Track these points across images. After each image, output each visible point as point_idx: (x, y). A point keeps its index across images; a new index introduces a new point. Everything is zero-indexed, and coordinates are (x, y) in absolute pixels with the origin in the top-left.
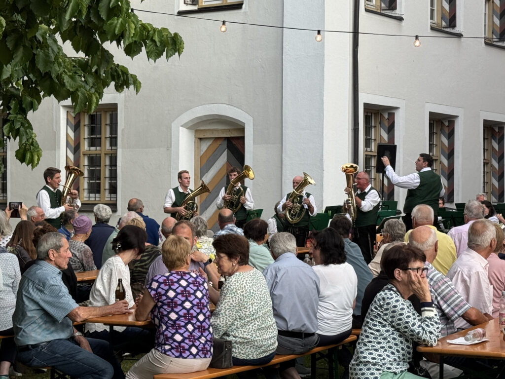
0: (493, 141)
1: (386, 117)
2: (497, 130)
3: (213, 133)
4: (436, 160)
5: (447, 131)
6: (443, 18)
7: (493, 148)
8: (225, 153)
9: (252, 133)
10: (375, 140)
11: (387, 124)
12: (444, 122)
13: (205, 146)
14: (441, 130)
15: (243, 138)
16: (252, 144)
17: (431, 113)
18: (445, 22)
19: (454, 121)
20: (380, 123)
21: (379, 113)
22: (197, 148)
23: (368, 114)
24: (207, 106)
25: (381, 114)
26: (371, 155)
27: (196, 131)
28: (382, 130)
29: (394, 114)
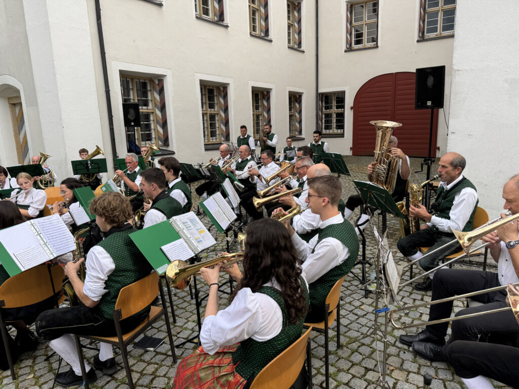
0: (264, 100)
1: (157, 82)
2: (266, 94)
5: (222, 94)
6: (215, 15)
9: (24, 97)
10: (151, 100)
11: (158, 88)
12: (220, 87)
13: (17, 110)
14: (219, 94)
16: (26, 106)
17: (201, 81)
18: (217, 17)
19: (227, 88)
20: (153, 88)
21: (151, 80)
22: (12, 112)
25: (153, 81)
27: (9, 99)
28: (155, 93)
29: (163, 80)
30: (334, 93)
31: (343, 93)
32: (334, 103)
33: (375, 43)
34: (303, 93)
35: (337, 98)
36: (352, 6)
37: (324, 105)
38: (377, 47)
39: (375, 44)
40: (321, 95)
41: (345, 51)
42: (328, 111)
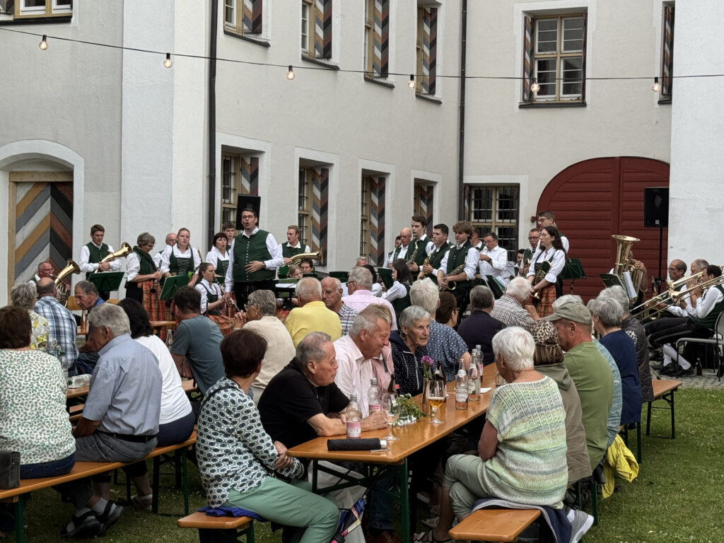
0: (373, 194)
1: (249, 162)
2: (377, 181)
3: (32, 176)
4: (307, 215)
5: (320, 181)
6: (316, 47)
7: (372, 203)
8: (49, 201)
9: (83, 177)
10: (235, 190)
11: (249, 172)
12: (316, 170)
13: (22, 192)
14: (313, 180)
15: (71, 184)
16: (83, 191)
17: (301, 160)
18: (319, 51)
19: (328, 170)
20: (241, 170)
21: (239, 157)
22: (13, 195)
23: (227, 159)
24: (26, 142)
25: (243, 160)
26: (230, 209)
27: (11, 173)
28: (243, 178)
29: (257, 159)
30: (496, 187)
31: (516, 187)
32: (495, 207)
33: (580, 95)
34: (435, 183)
35: (501, 196)
36: (533, 20)
37: (473, 209)
38: (583, 104)
39: (578, 98)
40: (468, 188)
41: (521, 107)
42: (482, 222)
